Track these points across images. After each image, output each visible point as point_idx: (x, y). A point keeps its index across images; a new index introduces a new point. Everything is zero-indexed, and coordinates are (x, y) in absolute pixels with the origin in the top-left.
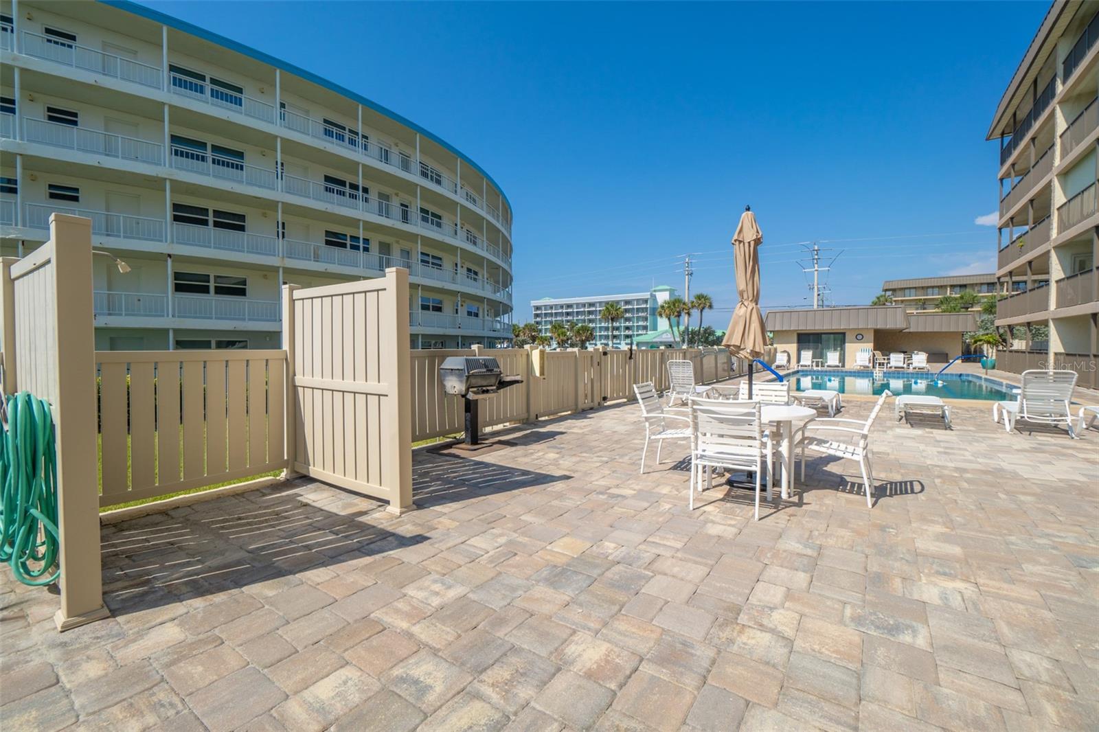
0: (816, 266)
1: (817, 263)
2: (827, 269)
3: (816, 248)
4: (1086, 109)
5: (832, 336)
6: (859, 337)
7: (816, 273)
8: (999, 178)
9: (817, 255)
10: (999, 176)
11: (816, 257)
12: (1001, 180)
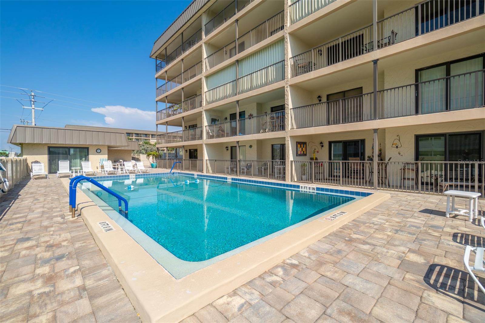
0: (33, 106)
1: (34, 104)
2: (42, 109)
3: (33, 94)
4: (214, 53)
5: (78, 149)
6: (98, 151)
7: (33, 110)
8: (156, 77)
9: (34, 98)
10: (156, 76)
11: (33, 100)
12: (157, 78)
